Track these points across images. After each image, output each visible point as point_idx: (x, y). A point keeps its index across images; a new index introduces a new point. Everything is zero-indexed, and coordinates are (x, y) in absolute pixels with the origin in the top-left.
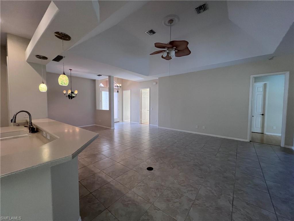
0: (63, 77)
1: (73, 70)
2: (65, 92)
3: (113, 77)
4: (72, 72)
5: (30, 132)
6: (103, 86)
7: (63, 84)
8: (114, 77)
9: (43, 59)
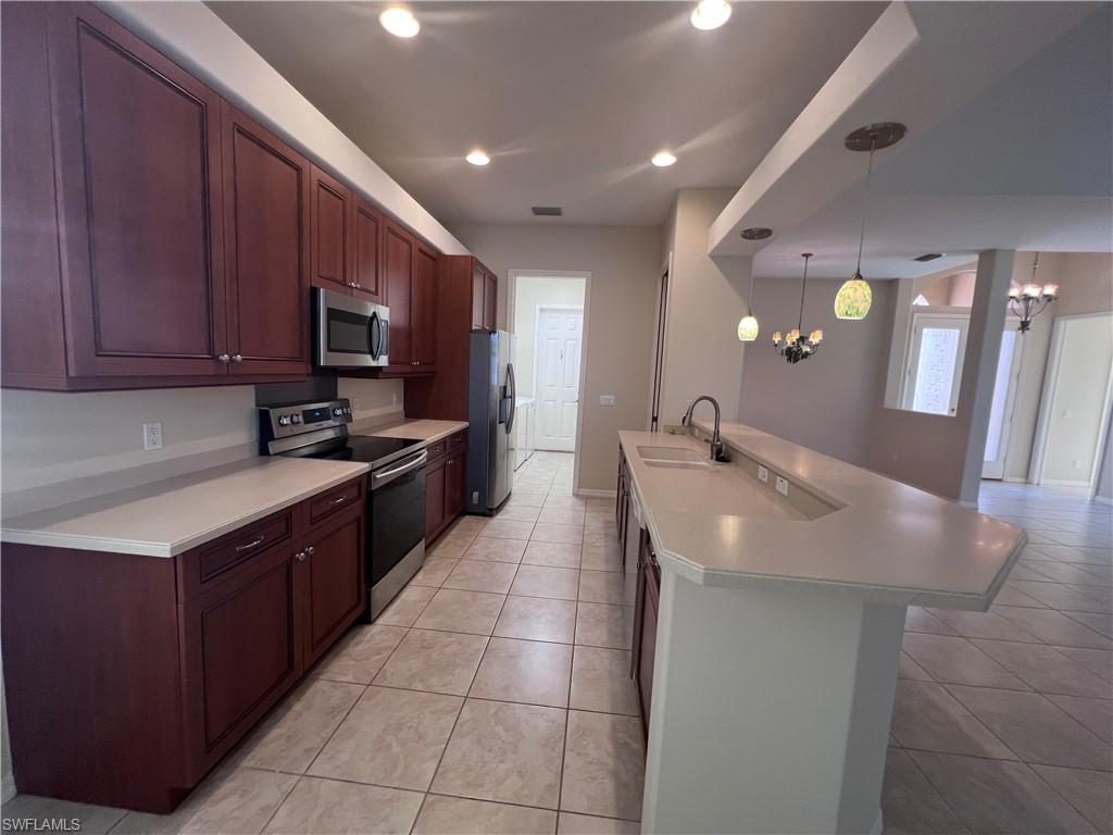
0: (856, 289)
1: (815, 254)
2: (777, 339)
3: (1013, 250)
4: (811, 262)
5: (712, 458)
6: (927, 304)
7: (851, 315)
8: (1018, 250)
9: (759, 238)
